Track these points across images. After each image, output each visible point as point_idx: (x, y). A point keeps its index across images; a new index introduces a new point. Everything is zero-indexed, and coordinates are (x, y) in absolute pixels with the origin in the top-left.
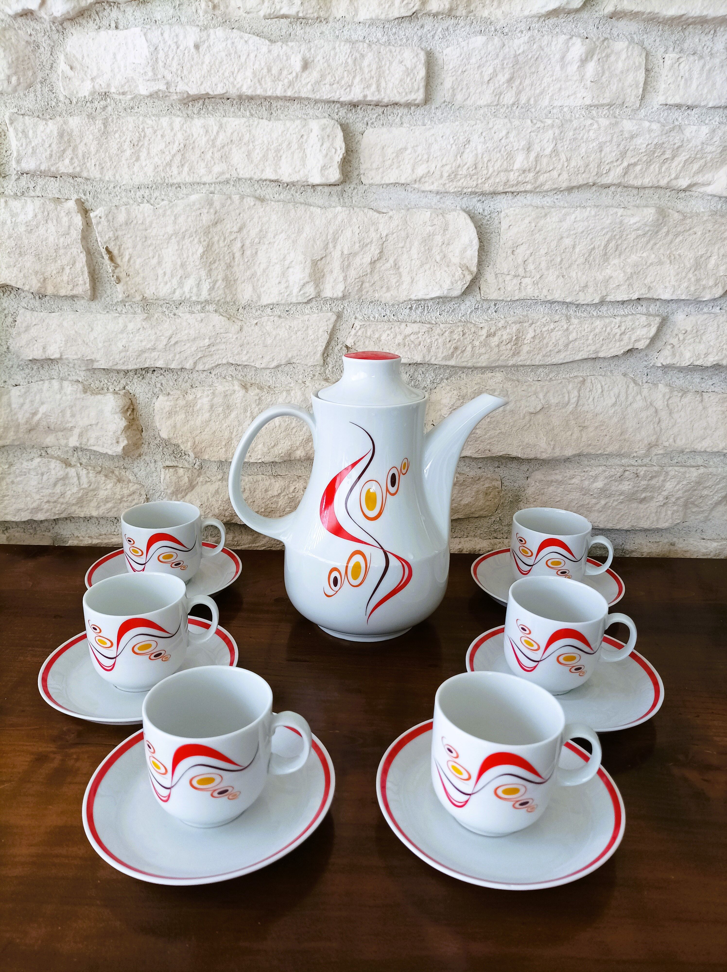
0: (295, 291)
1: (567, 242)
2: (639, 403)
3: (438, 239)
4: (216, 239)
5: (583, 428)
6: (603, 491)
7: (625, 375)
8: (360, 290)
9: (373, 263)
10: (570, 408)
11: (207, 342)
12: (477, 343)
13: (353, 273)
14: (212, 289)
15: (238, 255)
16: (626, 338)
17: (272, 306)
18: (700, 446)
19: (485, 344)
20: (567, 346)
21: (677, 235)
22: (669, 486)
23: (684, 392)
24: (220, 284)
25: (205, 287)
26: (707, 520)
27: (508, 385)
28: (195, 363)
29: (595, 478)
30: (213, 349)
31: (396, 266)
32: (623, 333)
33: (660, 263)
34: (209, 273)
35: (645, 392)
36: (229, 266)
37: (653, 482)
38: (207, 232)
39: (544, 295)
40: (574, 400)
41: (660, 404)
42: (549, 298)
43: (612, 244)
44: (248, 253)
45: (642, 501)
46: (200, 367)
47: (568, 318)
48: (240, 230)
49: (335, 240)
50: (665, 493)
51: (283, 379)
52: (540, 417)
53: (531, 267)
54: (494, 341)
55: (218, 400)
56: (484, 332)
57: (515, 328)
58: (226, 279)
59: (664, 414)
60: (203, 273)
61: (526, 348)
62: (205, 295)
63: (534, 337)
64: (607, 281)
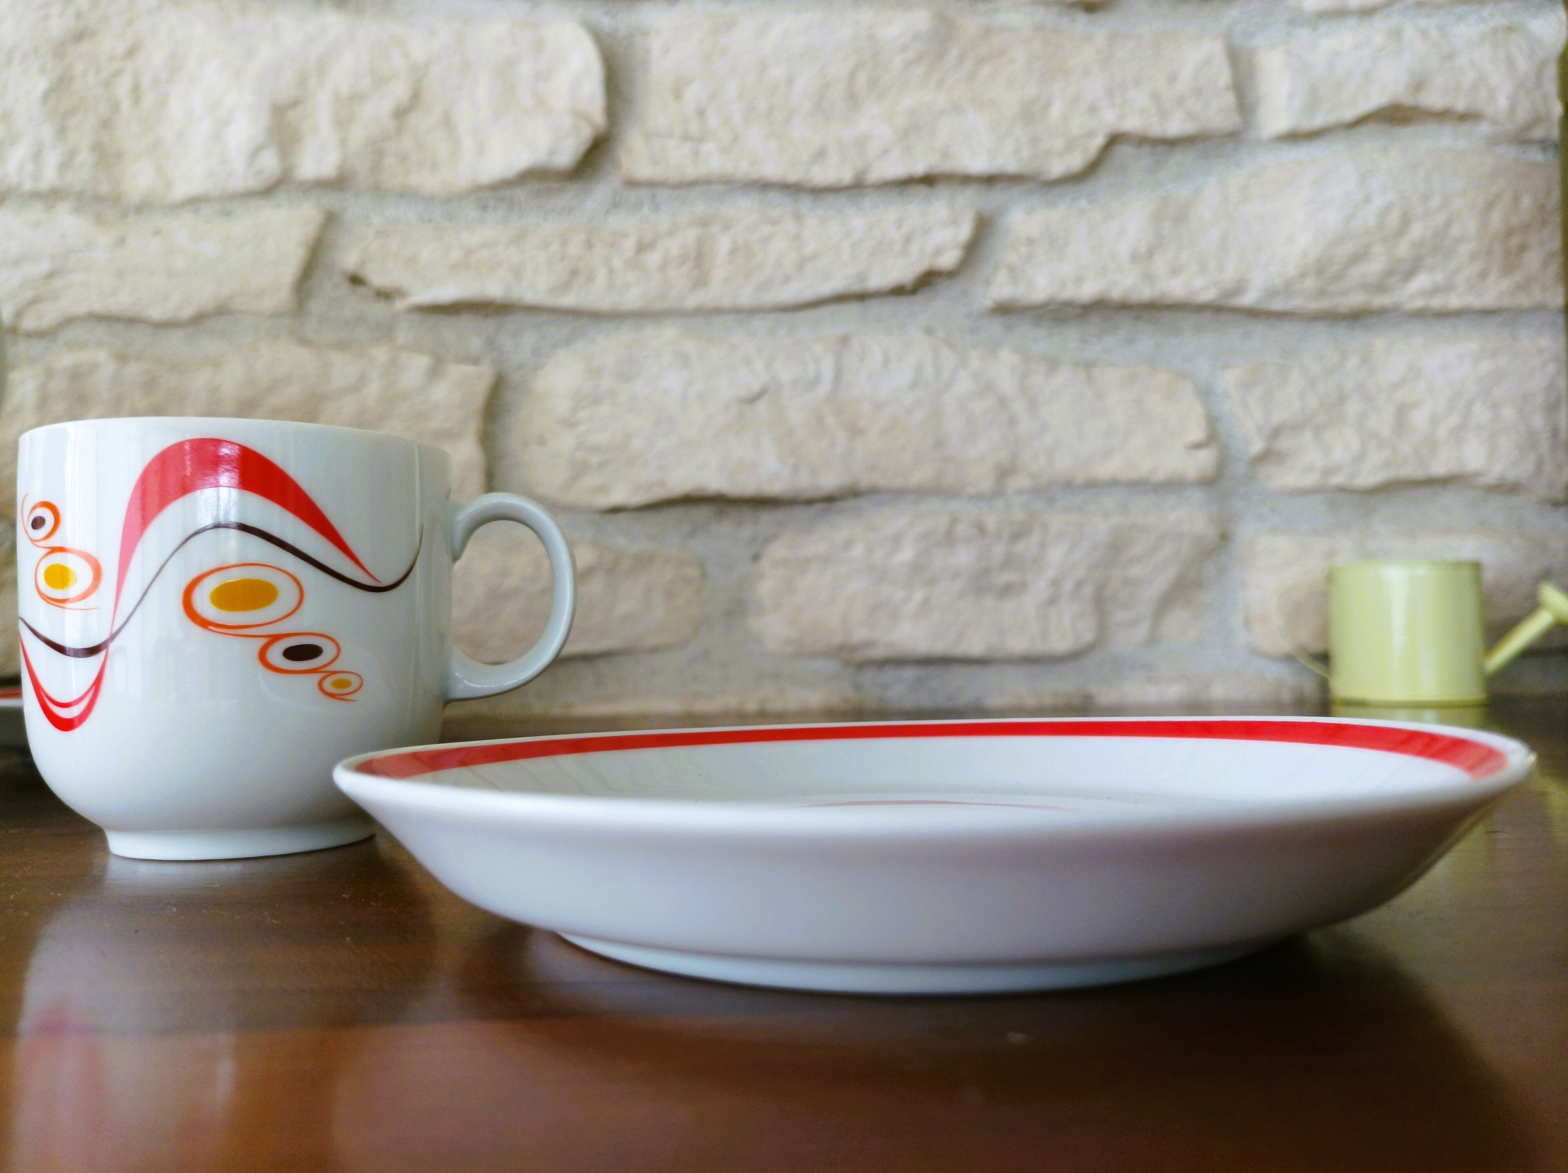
0: (239, 165)
1: (777, 72)
2: (964, 385)
3: (526, 69)
4: (79, 68)
5: (855, 432)
6: (917, 568)
7: (929, 331)
8: (376, 167)
9: (401, 113)
10: (824, 389)
11: (44, 267)
12: (617, 263)
13: (358, 134)
14: (65, 165)
15: (126, 104)
16: (914, 248)
17: (194, 202)
18: (1105, 470)
19: (634, 263)
20: (800, 265)
21: (980, 62)
22: (1056, 555)
23: (1053, 364)
24: (85, 157)
25: (52, 160)
26: (1153, 639)
27: (690, 346)
28: (19, 314)
29: (896, 541)
30: (58, 283)
31: (447, 122)
32: (908, 240)
33: (957, 109)
34: (62, 131)
35: (975, 363)
36: (106, 124)
37: (1020, 547)
38: (59, 50)
39: (744, 169)
40: (828, 374)
41: (1007, 385)
42: (755, 174)
43: (862, 78)
44: (148, 100)
45: (1007, 591)
46: (29, 323)
47: (798, 217)
48: (131, 53)
49: (322, 68)
50: (1050, 573)
51: (209, 346)
52: (762, 408)
53: (713, 121)
54: (653, 259)
55: (58, 385)
56: (629, 245)
57: (690, 235)
58: (98, 148)
59: (1019, 407)
60: (47, 132)
61: (718, 275)
62: (49, 177)
63: (733, 252)
64: (861, 142)
